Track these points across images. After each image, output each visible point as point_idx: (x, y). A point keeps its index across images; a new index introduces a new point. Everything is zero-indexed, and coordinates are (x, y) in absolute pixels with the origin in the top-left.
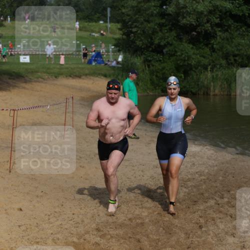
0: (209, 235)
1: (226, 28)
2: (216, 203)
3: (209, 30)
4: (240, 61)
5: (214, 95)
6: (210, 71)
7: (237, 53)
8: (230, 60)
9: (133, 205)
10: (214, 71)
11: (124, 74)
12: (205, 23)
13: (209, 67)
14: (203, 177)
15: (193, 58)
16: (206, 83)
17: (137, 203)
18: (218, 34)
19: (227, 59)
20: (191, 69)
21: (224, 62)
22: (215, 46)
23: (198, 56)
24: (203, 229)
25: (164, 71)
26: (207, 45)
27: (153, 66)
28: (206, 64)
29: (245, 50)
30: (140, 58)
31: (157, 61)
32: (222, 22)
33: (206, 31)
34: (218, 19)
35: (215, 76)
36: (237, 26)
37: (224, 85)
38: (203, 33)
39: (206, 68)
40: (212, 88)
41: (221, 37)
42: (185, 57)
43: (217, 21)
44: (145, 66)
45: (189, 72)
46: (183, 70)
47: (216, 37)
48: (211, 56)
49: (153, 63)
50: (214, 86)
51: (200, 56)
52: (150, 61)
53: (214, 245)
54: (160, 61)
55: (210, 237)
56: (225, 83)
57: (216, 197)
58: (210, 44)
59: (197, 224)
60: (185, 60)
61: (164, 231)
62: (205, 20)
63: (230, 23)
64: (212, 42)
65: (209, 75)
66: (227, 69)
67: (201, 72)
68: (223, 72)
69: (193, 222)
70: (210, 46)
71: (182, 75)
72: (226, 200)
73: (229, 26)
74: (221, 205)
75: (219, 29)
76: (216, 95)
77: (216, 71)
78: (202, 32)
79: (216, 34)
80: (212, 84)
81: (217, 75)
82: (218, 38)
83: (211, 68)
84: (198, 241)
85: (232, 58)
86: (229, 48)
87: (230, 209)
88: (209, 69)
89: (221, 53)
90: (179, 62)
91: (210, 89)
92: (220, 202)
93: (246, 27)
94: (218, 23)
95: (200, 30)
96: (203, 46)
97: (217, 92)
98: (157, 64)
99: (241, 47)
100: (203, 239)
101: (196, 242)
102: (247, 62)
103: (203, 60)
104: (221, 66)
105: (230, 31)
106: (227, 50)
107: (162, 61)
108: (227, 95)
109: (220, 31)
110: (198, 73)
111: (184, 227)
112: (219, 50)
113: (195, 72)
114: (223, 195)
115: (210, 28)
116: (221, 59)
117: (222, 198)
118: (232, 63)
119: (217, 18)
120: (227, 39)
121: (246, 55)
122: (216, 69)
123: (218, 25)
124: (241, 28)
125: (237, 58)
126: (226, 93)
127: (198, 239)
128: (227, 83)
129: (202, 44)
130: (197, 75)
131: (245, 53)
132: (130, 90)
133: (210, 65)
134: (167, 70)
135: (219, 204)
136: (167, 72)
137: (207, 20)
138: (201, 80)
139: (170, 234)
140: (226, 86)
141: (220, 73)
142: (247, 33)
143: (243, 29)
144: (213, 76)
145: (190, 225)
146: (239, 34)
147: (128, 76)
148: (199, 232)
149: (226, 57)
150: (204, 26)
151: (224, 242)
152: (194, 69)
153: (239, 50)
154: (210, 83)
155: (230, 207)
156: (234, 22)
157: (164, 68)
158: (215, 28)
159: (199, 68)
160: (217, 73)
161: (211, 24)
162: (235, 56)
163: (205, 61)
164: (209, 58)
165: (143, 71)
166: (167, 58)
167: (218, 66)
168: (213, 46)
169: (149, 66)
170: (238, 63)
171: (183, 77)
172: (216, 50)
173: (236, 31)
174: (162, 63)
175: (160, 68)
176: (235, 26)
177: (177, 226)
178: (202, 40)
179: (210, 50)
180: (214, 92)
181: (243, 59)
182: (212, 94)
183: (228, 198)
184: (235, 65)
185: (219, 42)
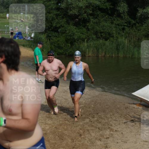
0: (86, 140)
1: (96, 16)
2: (90, 121)
3: (86, 17)
4: (104, 36)
5: (88, 56)
6: (86, 42)
7: (102, 31)
8: (98, 35)
9: (40, 123)
10: (89, 42)
11: (35, 44)
12: (84, 14)
13: (86, 40)
14: (82, 106)
15: (76, 35)
16: (83, 49)
17: (42, 122)
18: (91, 20)
19: (96, 35)
20: (75, 41)
21: (94, 37)
22: (89, 27)
23: (79, 33)
24: (82, 136)
25: (59, 42)
26: (84, 27)
27: (52, 39)
28: (84, 38)
29: (107, 29)
30: (45, 35)
31: (55, 37)
32: (94, 13)
33: (84, 18)
34: (92, 11)
35: (89, 45)
36: (103, 15)
37: (95, 50)
38: (82, 20)
39: (83, 40)
40: (87, 52)
41: (93, 22)
42: (71, 34)
43: (91, 12)
44: (47, 40)
45: (74, 43)
46: (70, 41)
47: (90, 22)
48: (87, 33)
49: (52, 37)
50: (89, 51)
51: (80, 33)
52: (50, 36)
53: (89, 146)
54: (56, 36)
55: (86, 141)
56: (95, 49)
57: (90, 118)
58: (86, 26)
59: (79, 133)
60: (71, 36)
61: (59, 138)
62: (83, 12)
63: (98, 13)
64: (88, 25)
65: (86, 44)
66: (96, 41)
67: (81, 43)
68: (94, 43)
69: (76, 132)
70: (86, 27)
71: (70, 45)
72: (96, 119)
73: (98, 15)
74: (93, 122)
75: (92, 17)
76: (90, 56)
77: (90, 42)
78: (81, 18)
79: (90, 20)
80: (87, 50)
81: (90, 44)
82: (91, 22)
83: (87, 40)
84: (79, 144)
85: (99, 34)
86: (98, 28)
87: (98, 124)
88: (86, 41)
89: (92, 31)
90: (67, 37)
91: (86, 53)
92: (92, 120)
93: (108, 15)
94: (91, 13)
95: (80, 18)
96: (82, 27)
97: (90, 54)
98: (54, 38)
99: (105, 28)
100: (82, 142)
101: (78, 144)
102: (108, 36)
103: (82, 36)
104: (93, 39)
105: (98, 18)
106: (96, 29)
107: (58, 37)
108: (96, 56)
109: (92, 18)
110: (79, 43)
111: (71, 135)
112: (92, 29)
113: (77, 43)
114: (94, 116)
115: (86, 16)
116: (93, 35)
117: (93, 117)
118: (99, 37)
119: (90, 10)
120: (97, 23)
121: (108, 32)
122: (90, 41)
123: (91, 15)
124: (105, 16)
125: (102, 34)
126: (95, 55)
127: (79, 143)
128: (96, 49)
129: (82, 26)
130: (78, 44)
131: (107, 31)
132: (39, 54)
133: (86, 38)
134: (60, 42)
135: (91, 121)
136: (60, 43)
137: (85, 11)
138: (81, 47)
139: (62, 139)
140: (96, 51)
141: (92, 43)
142: (108, 19)
143: (107, 16)
144: (88, 45)
145: (74, 134)
146: (104, 20)
147: (37, 46)
148: (80, 139)
149: (96, 33)
150: (83, 15)
151: (95, 144)
152: (76, 41)
153: (104, 29)
154: (86, 49)
155: (98, 123)
156: (101, 12)
157: (58, 41)
158: (89, 16)
159: (80, 40)
160: (90, 43)
161: (87, 14)
162: (101, 33)
163: (83, 36)
164: (85, 34)
165: (46, 42)
166: (61, 34)
167: (91, 39)
168: (88, 27)
169: (49, 40)
170: (103, 37)
171: (70, 46)
172: (90, 30)
173: (102, 18)
174: (57, 38)
175: (56, 40)
176: (102, 15)
177: (66, 135)
178: (81, 24)
179: (86, 29)
180: (89, 54)
181: (106, 35)
182: (87, 56)
183: (97, 118)
184: (101, 39)
185: (91, 25)
